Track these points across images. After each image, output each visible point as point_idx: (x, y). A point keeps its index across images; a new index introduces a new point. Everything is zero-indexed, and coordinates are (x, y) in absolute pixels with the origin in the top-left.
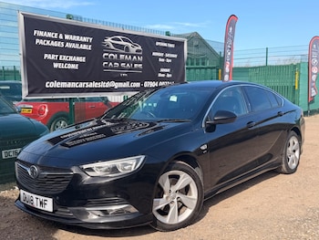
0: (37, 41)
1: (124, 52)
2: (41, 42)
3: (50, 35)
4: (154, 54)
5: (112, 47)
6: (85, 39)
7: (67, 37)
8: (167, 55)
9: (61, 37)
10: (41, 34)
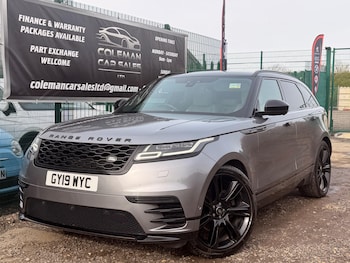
0: (23, 28)
1: (121, 47)
2: (27, 30)
3: (37, 21)
4: (154, 51)
5: (108, 40)
6: (77, 29)
7: (57, 25)
8: (168, 54)
9: (50, 25)
10: (27, 19)
